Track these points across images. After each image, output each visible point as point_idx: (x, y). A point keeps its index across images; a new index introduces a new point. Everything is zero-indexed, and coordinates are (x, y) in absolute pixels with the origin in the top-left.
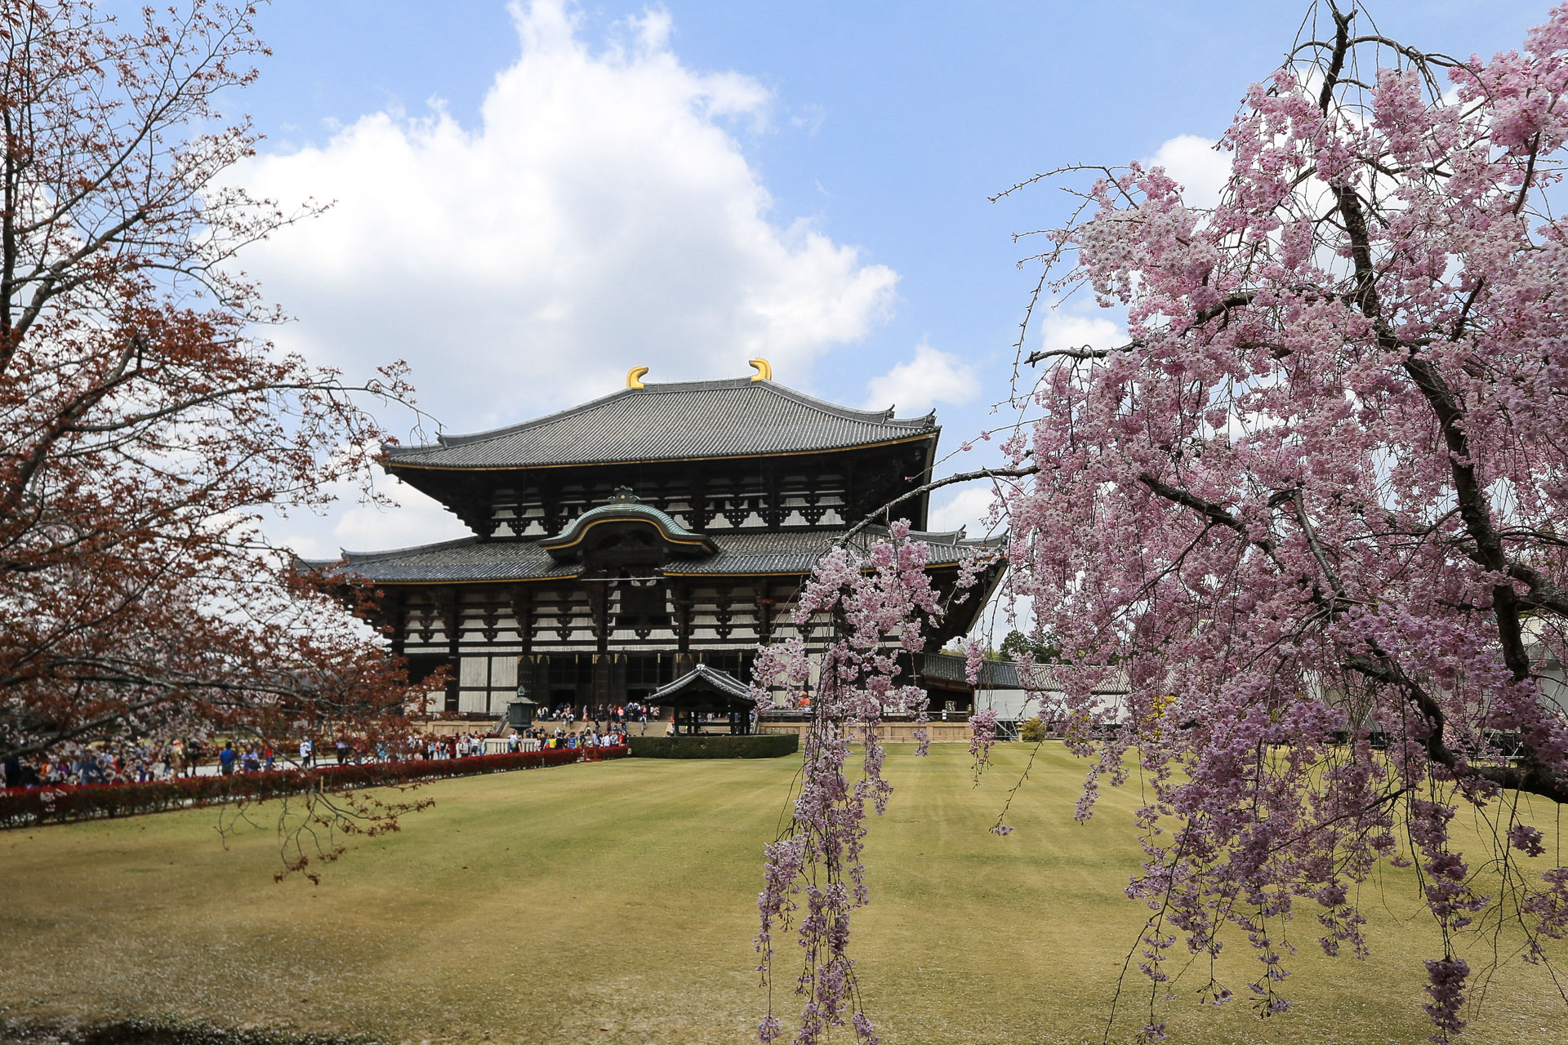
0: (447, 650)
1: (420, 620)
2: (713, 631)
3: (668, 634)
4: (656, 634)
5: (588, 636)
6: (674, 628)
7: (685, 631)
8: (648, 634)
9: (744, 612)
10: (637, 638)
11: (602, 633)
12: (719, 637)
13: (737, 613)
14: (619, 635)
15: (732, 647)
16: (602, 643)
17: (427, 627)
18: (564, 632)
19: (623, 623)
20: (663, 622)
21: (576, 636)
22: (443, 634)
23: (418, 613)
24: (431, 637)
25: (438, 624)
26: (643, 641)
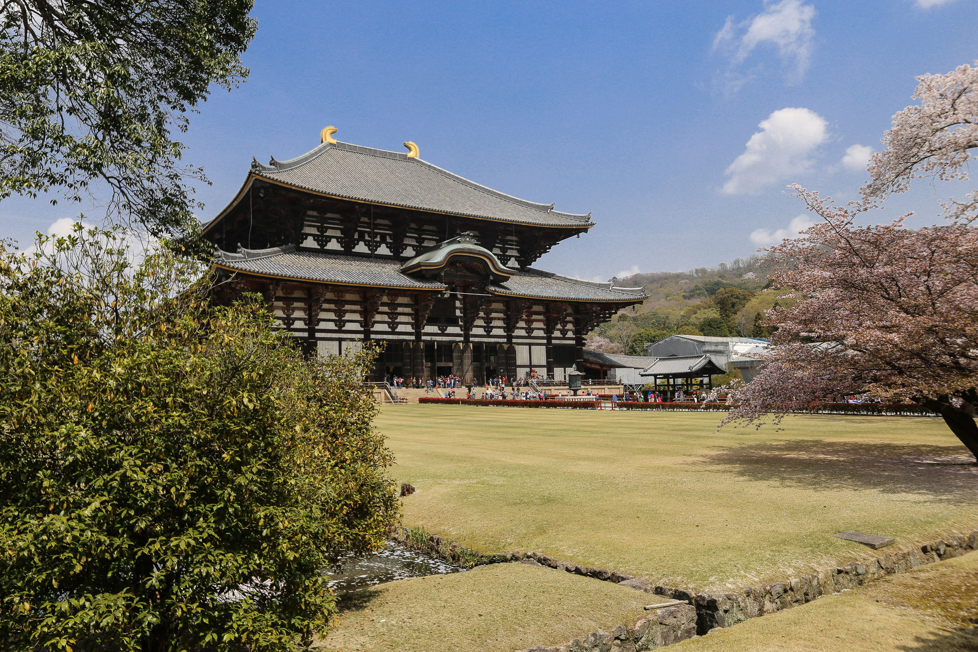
0: (306, 334)
1: (283, 309)
2: (482, 329)
3: (457, 330)
4: (451, 330)
5: (409, 329)
6: (461, 326)
7: (467, 328)
8: (446, 330)
9: (499, 319)
10: (440, 332)
11: (417, 326)
12: (485, 334)
13: (495, 319)
14: (429, 329)
15: (492, 340)
16: (418, 334)
17: (288, 316)
18: (393, 325)
19: (431, 322)
20: (454, 323)
21: (400, 328)
22: (302, 322)
23: (280, 304)
24: (293, 324)
25: (297, 314)
26: (443, 334)
